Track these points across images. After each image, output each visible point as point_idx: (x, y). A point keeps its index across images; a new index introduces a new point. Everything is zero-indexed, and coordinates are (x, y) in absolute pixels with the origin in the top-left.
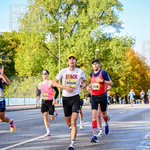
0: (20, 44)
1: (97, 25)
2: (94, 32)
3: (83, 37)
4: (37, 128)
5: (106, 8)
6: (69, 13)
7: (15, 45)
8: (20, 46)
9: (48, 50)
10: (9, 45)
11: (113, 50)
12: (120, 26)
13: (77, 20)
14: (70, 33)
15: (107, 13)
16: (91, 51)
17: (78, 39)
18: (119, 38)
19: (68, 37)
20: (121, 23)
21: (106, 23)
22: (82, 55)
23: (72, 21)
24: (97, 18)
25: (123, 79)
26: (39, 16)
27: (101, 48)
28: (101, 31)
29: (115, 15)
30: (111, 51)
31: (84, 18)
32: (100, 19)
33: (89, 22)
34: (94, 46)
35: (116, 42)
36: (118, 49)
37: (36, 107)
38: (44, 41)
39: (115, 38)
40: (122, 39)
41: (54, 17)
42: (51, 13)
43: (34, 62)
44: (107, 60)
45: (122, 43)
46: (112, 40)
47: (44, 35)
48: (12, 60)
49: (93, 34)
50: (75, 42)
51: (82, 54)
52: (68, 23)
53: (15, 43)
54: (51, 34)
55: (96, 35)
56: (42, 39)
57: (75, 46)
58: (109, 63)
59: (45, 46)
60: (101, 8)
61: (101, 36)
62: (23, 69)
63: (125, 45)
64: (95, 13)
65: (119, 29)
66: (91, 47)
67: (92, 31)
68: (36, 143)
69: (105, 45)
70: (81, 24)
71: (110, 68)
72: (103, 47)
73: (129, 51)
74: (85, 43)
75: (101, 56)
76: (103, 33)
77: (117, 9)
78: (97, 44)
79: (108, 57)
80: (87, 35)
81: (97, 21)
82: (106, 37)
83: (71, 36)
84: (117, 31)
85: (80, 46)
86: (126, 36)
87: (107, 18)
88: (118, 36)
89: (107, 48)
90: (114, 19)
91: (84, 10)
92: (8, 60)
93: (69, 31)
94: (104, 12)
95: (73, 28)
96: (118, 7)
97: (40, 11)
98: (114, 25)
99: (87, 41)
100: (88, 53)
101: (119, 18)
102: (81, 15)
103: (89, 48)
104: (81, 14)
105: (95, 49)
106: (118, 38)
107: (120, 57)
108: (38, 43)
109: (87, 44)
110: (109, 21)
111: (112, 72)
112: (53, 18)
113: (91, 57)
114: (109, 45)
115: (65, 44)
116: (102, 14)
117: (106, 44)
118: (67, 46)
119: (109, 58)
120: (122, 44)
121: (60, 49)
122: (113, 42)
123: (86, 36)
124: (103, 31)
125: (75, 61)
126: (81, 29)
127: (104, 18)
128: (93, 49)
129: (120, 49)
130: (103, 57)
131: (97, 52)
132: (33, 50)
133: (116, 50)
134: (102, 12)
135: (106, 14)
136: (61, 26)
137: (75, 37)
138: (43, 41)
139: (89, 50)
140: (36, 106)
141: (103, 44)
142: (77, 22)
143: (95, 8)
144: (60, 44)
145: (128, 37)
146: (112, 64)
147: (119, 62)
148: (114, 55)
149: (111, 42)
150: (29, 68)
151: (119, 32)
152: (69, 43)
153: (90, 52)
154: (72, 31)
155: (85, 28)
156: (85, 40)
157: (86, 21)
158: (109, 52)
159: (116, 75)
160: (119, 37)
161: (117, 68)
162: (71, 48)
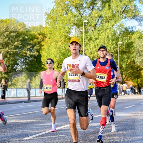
0: (46, 37)
1: (120, 19)
2: (117, 26)
3: (106, 30)
4: (63, 117)
5: (129, 2)
6: (93, 7)
7: (42, 38)
8: (46, 39)
10: (36, 38)
11: (135, 43)
12: (142, 19)
13: (100, 15)
16: (114, 43)
17: (102, 33)
19: (92, 31)
21: (129, 17)
24: (120, 12)
26: (64, 11)
27: (124, 41)
28: (124, 25)
29: (137, 9)
30: (134, 44)
31: (108, 13)
32: (123, 13)
33: (112, 16)
34: (117, 39)
35: (139, 35)
37: (61, 98)
38: (69, 34)
39: (137, 31)
41: (79, 11)
42: (76, 8)
43: (60, 54)
44: (129, 52)
46: (135, 33)
47: (69, 28)
48: (39, 53)
49: (116, 27)
50: (99, 35)
52: (92, 17)
54: (76, 28)
55: (119, 28)
56: (67, 33)
57: (99, 39)
58: (131, 55)
60: (124, 2)
61: (123, 30)
64: (118, 7)
65: (142, 22)
66: (114, 40)
67: (115, 24)
68: (61, 132)
69: (127, 38)
70: (104, 18)
71: (132, 60)
72: (126, 39)
74: (108, 36)
75: (124, 49)
76: (126, 27)
77: (140, 3)
78: (119, 37)
79: (131, 49)
80: (111, 28)
81: (120, 15)
82: (128, 30)
83: (95, 29)
84: (139, 24)
85: (104, 39)
87: (130, 11)
89: (129, 41)
90: (136, 13)
91: (107, 5)
92: (35, 53)
93: (93, 25)
94: (126, 6)
95: (97, 22)
96: (141, 2)
97: (65, 6)
98: (137, 19)
99: (110, 34)
100: (111, 46)
101: (141, 12)
102: (105, 9)
103: (113, 41)
105: (118, 42)
108: (64, 36)
109: (110, 37)
110: (131, 15)
111: (135, 63)
112: (78, 13)
113: (114, 49)
114: (132, 37)
115: (89, 37)
116: (125, 8)
117: (129, 37)
118: (91, 39)
119: (132, 50)
121: (85, 42)
122: (135, 35)
123: (109, 29)
124: (125, 24)
126: (104, 22)
127: (127, 12)
128: (116, 42)
130: (126, 49)
131: (120, 45)
132: (58, 43)
134: (125, 6)
135: (129, 8)
136: (86, 20)
137: (99, 31)
139: (112, 43)
140: (61, 96)
141: (125, 37)
143: (119, 2)
144: (85, 37)
146: (135, 56)
149: (133, 35)
151: (141, 25)
152: (93, 37)
153: (113, 45)
154: (96, 25)
155: (109, 22)
156: (108, 33)
157: (109, 15)
158: (131, 44)
159: (139, 67)
160: (141, 30)
162: (95, 40)
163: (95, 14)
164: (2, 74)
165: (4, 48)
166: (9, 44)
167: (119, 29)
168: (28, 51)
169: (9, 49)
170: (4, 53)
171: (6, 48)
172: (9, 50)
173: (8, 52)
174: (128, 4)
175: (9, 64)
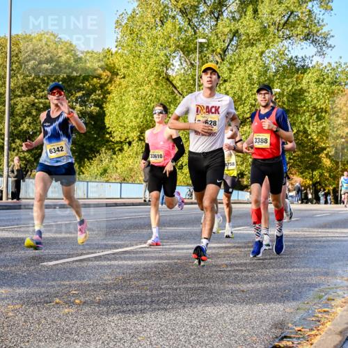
0: (117, 74)
1: (277, 40)
2: (271, 54)
3: (247, 63)
5: (297, 4)
6: (220, 14)
7: (108, 77)
8: (117, 80)
9: (175, 88)
10: (96, 77)
11: (309, 92)
12: (325, 42)
13: (236, 29)
14: (220, 54)
15: (300, 15)
17: (237, 67)
18: (324, 66)
20: (329, 36)
21: (297, 35)
22: (245, 100)
23: (226, 30)
24: (277, 24)
25: (330, 154)
26: (158, 20)
27: (284, 87)
28: (286, 52)
29: (315, 19)
30: (306, 94)
31: (251, 25)
32: (285, 27)
33: (261, 32)
34: (271, 82)
35: (317, 75)
36: (320, 89)
38: (167, 70)
39: (313, 67)
40: (328, 68)
41: (190, 20)
42: (183, 12)
43: (145, 112)
44: (296, 112)
45: (328, 77)
46: (308, 71)
47: (167, 57)
48: (101, 108)
49: (269, 57)
50: (230, 73)
51: (244, 97)
52: (217, 35)
53: (109, 73)
54: (182, 55)
55: (275, 59)
56: (163, 65)
57: (230, 82)
58: (300, 118)
59: (168, 79)
60: (286, 4)
61: (284, 63)
62: (121, 126)
63: (336, 82)
64: (273, 14)
65: (324, 48)
67: (267, 51)
69: (292, 81)
70: (243, 38)
71: (302, 128)
72: (288, 84)
73: (344, 93)
74: (250, 75)
75: (284, 104)
76: (290, 57)
77: (321, 6)
78: (275, 78)
79: (299, 105)
80: (257, 59)
81: (278, 30)
82: (295, 65)
83: (223, 60)
84: (319, 52)
85: (242, 81)
86: (336, 63)
87: (299, 25)
88: (320, 62)
89: (296, 88)
90: (313, 28)
91: (250, 8)
92: (93, 107)
93: (219, 50)
94: (292, 13)
95: (228, 46)
96: (323, 4)
97: (160, 9)
98: (313, 41)
99: (255, 71)
101: (324, 25)
102: (245, 18)
104: (245, 15)
106: (321, 67)
107: (323, 106)
108: (155, 73)
109: (255, 77)
110: (302, 31)
111: (307, 137)
112: (186, 23)
114: (302, 80)
116: (289, 17)
117: (295, 80)
119: (301, 107)
120: (330, 79)
122: (310, 75)
123: (254, 60)
124: (289, 51)
125: (214, 77)
126: (244, 46)
127: (294, 25)
129: (325, 90)
130: (289, 105)
131: (276, 95)
132: (142, 88)
133: (315, 91)
134: (289, 13)
135: (297, 18)
136: (204, 38)
137: (231, 64)
138: (165, 69)
141: (288, 78)
142: (237, 31)
143: (275, 4)
145: (342, 64)
146: (307, 119)
147: (322, 116)
148: (311, 101)
149: (306, 75)
150: (134, 124)
151: (323, 54)
154: (225, 51)
155: (252, 45)
156: (250, 69)
157: (255, 30)
158: (300, 95)
159: (316, 144)
160: (322, 64)
161: (317, 128)
162: (222, 84)
163: (224, 27)
164: (18, 151)
165: (25, 96)
166: (36, 87)
167: (276, 62)
168: (77, 103)
169: (36, 98)
170: (26, 106)
171: (30, 96)
172: (36, 101)
173: (33, 105)
174: (295, 9)
175: (35, 131)
